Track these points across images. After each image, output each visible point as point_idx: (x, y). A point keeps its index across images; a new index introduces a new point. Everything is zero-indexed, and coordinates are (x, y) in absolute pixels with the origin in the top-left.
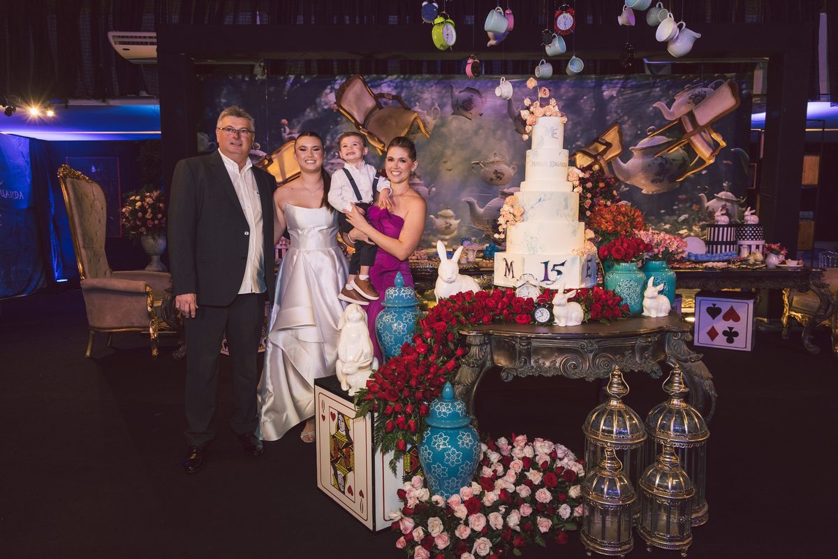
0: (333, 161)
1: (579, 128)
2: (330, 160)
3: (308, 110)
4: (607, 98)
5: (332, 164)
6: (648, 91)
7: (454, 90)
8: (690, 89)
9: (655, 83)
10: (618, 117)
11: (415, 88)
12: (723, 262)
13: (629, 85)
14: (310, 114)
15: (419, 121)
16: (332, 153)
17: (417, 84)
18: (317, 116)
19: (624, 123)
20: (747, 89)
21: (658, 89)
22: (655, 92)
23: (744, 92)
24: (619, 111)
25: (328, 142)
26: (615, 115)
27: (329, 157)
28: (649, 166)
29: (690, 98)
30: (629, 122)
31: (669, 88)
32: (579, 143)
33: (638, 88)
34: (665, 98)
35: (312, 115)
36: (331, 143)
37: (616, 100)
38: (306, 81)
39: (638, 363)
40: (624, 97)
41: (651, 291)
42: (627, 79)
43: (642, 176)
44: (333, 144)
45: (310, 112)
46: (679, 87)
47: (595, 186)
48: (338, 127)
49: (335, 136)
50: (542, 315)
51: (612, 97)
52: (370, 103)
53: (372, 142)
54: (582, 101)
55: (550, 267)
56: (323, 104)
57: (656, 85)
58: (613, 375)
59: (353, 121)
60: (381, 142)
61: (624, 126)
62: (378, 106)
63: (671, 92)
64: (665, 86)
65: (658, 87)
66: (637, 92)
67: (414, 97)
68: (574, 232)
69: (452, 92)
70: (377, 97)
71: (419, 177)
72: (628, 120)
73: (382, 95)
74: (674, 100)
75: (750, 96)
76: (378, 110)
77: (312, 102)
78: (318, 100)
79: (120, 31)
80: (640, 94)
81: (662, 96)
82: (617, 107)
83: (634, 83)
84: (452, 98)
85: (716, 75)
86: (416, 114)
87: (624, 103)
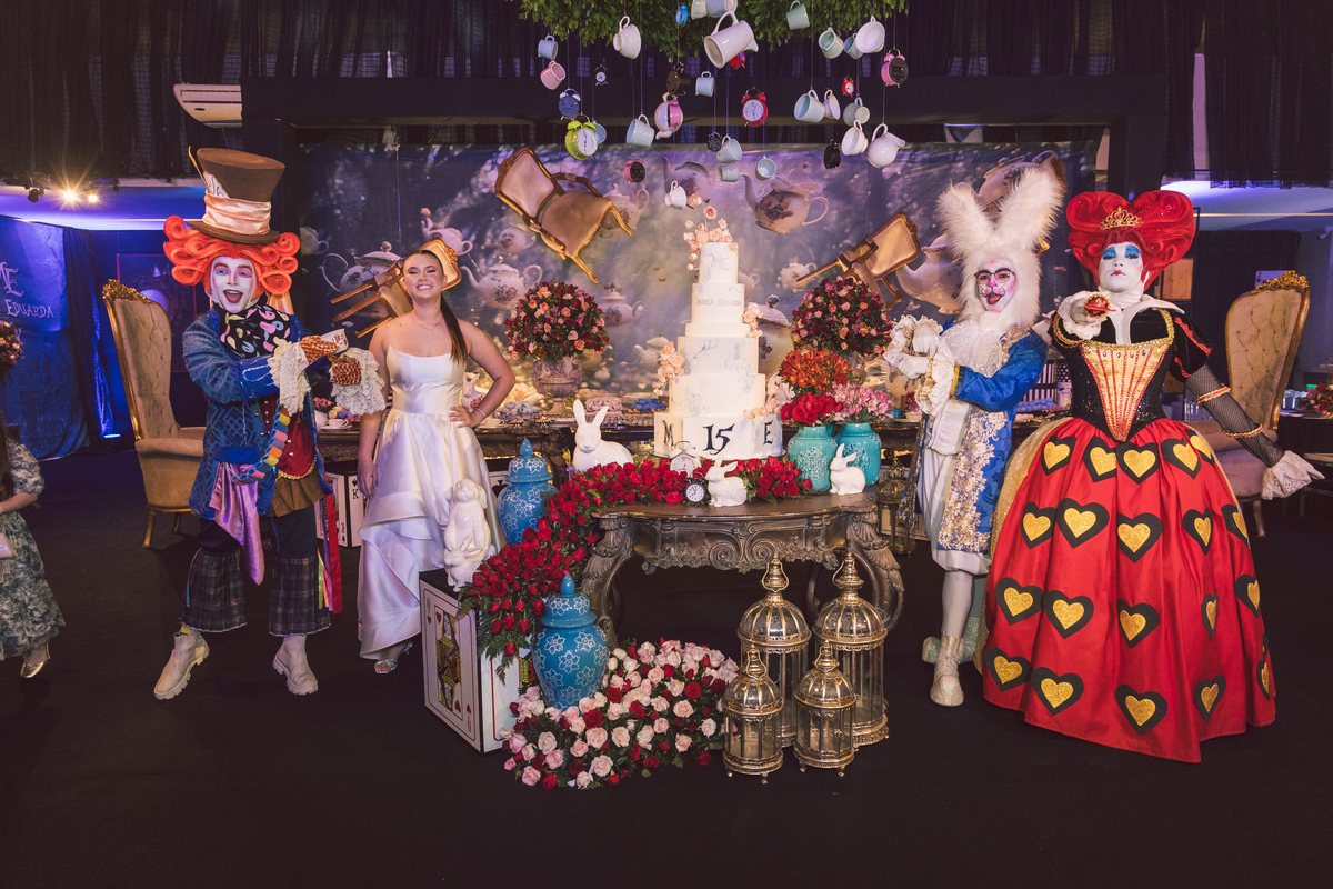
0: (496, 268)
1: (848, 220)
2: (492, 265)
3: (460, 195)
4: (887, 177)
5: (495, 272)
6: (947, 166)
7: (669, 166)
8: (1006, 164)
9: (956, 155)
10: (904, 204)
11: (612, 163)
13: (919, 159)
14: (462, 201)
15: (615, 213)
16: (494, 256)
17: (615, 158)
18: (472, 203)
19: (912, 212)
20: (1087, 163)
21: (960, 164)
22: (956, 168)
23: (1083, 168)
24: (905, 195)
25: (488, 241)
26: (899, 201)
27: (490, 262)
28: (949, 274)
29: (1007, 177)
30: (920, 211)
31: (976, 162)
32: (848, 241)
33: (931, 162)
34: (971, 177)
35: (465, 201)
36: (493, 242)
37: (901, 179)
38: (456, 153)
39: (806, 551)
40: (912, 175)
41: (838, 462)
42: (916, 150)
43: (939, 289)
44: (496, 244)
45: (462, 198)
46: (993, 161)
48: (503, 219)
49: (498, 231)
50: (695, 493)
51: (895, 176)
52: (546, 187)
53: (546, 241)
54: (852, 181)
55: (715, 432)
56: (480, 186)
57: (958, 158)
58: (772, 566)
59: (520, 213)
60: (560, 243)
61: (912, 217)
62: (558, 190)
63: (979, 168)
64: (971, 160)
65: (960, 161)
66: (929, 168)
67: (611, 176)
69: (665, 169)
70: (555, 178)
71: (619, 291)
72: (918, 208)
73: (561, 176)
74: (984, 180)
75: (1091, 175)
76: (556, 196)
77: (465, 184)
78: (473, 181)
79: (192, 83)
80: (935, 171)
81: (966, 174)
82: (903, 190)
83: (926, 156)
84: (665, 177)
85: (1043, 144)
86: (610, 204)
87: (912, 185)
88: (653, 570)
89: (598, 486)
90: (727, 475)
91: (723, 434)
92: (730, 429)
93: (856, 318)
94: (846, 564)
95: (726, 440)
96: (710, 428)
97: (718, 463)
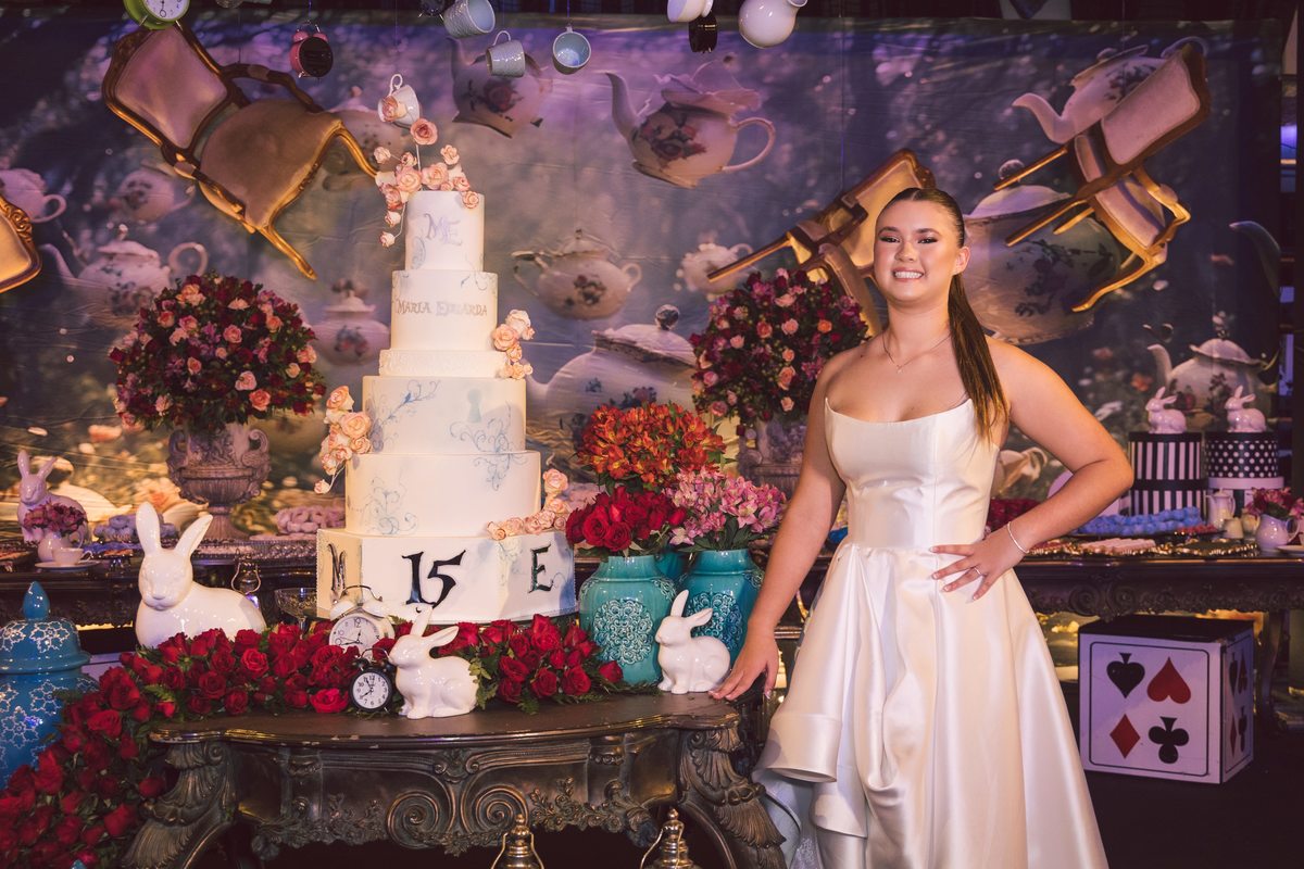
0: (113, 248)
1: (812, 163)
2: (106, 243)
3: (42, 105)
4: (886, 82)
5: (111, 256)
6: (999, 63)
7: (462, 53)
8: (1112, 59)
9: (1017, 42)
10: (919, 133)
11: (349, 48)
12: (1146, 537)
13: (947, 48)
14: (46, 116)
15: (348, 141)
16: (110, 225)
17: (354, 37)
18: (66, 120)
19: (936, 148)
20: (1263, 62)
21: (1026, 60)
22: (1018, 66)
23: (1258, 70)
24: (922, 117)
25: (98, 196)
26: (910, 128)
27: (102, 236)
28: (1010, 267)
29: (1114, 85)
30: (950, 146)
31: (1056, 55)
32: (812, 203)
33: (969, 55)
34: (1046, 83)
35: (51, 117)
36: (107, 197)
37: (912, 87)
38: (36, 23)
40: (935, 79)
41: (674, 628)
42: (941, 31)
43: (991, 296)
44: (114, 201)
45: (46, 111)
46: (1085, 54)
47: (807, 331)
48: (130, 153)
49: (118, 176)
50: (369, 692)
51: (901, 80)
52: (208, 92)
53: (212, 199)
54: (819, 88)
55: (426, 567)
56: (84, 87)
57: (1020, 48)
58: (513, 839)
59: (156, 139)
60: (233, 200)
61: (936, 159)
62: (235, 97)
63: (1060, 68)
64: (1045, 51)
65: (1024, 53)
66: (967, 65)
67: (347, 72)
68: (495, 479)
69: (455, 58)
70: (230, 75)
71: (362, 295)
72: (947, 142)
73: (239, 70)
74: (1072, 90)
75: (1275, 83)
76: (233, 108)
77: (54, 86)
78: (70, 77)
80: (977, 71)
81: (1037, 78)
82: (917, 106)
83: (960, 42)
84: (455, 74)
85: (1182, 24)
86: (337, 124)
87: (934, 96)
88: (274, 852)
89: (171, 679)
90: (436, 653)
91: (442, 570)
92: (456, 561)
93: (810, 348)
94: (666, 835)
95: (449, 583)
96: (416, 559)
97: (418, 629)
